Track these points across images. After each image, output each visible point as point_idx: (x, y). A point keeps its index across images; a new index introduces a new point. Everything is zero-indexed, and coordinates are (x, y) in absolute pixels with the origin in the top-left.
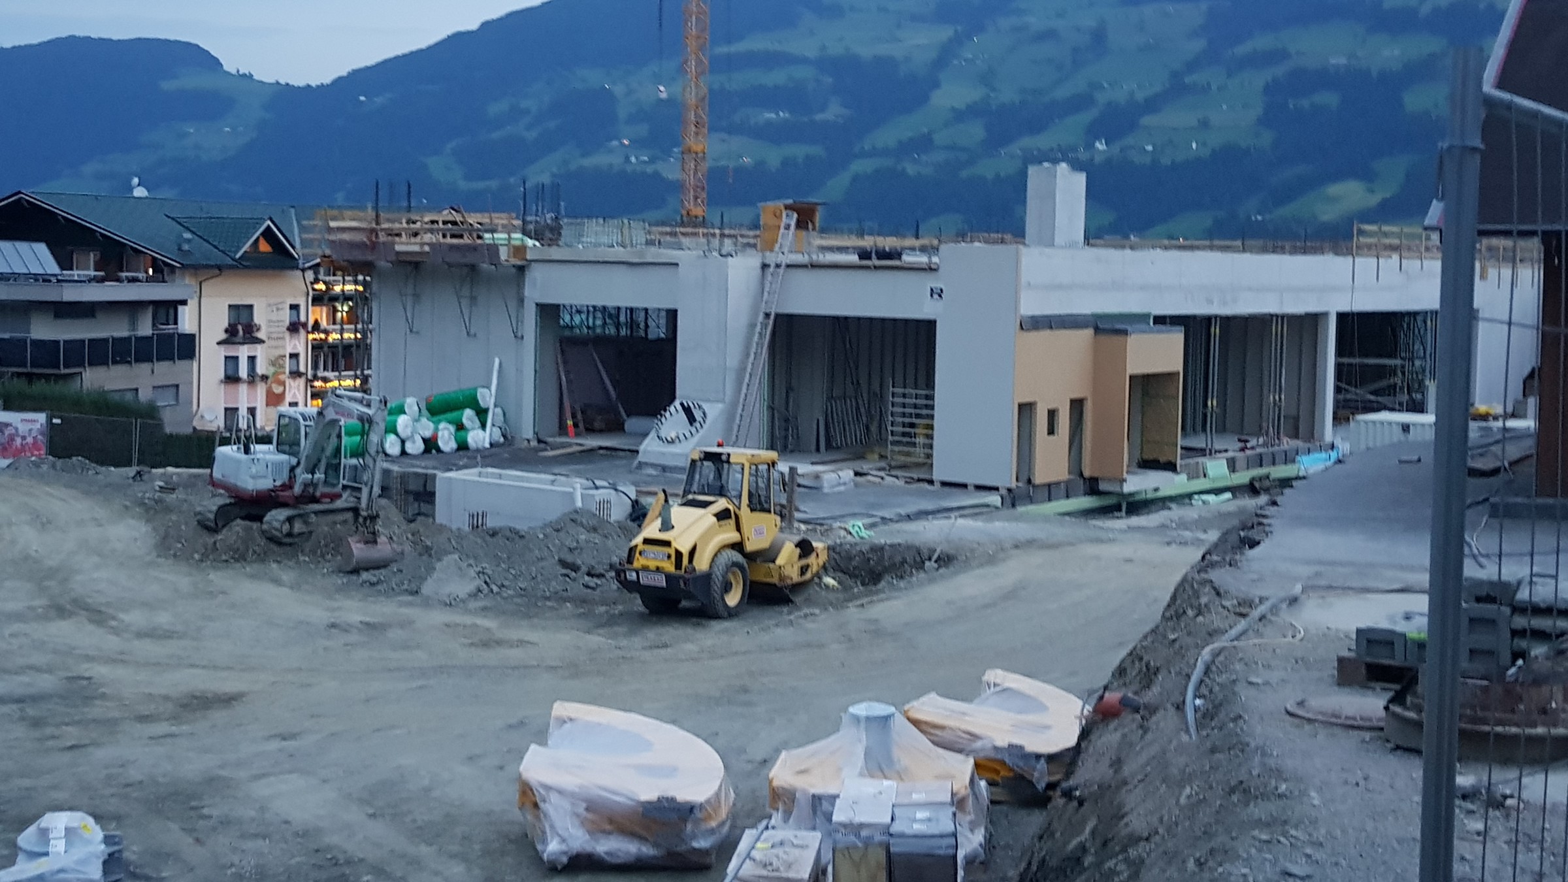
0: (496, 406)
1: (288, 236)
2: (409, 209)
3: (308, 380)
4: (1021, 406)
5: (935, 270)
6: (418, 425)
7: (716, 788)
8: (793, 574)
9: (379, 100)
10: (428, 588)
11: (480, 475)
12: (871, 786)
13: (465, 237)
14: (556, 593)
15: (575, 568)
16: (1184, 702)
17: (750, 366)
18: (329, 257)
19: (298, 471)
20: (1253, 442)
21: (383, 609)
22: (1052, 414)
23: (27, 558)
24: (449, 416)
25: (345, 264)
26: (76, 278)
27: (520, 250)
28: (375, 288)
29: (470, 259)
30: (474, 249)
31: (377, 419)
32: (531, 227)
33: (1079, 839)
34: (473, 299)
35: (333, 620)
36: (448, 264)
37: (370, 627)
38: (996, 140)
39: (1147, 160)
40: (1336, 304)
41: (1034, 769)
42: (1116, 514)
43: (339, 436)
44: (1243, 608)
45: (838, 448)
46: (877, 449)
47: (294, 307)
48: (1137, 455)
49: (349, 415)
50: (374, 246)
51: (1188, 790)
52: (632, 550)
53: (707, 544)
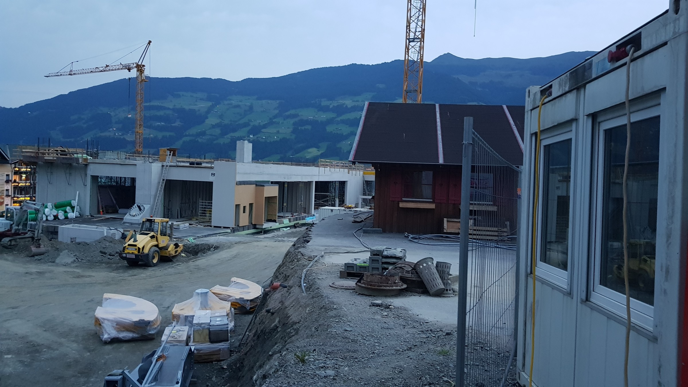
0: (77, 206)
1: (6, 153)
2: (49, 146)
3: (12, 198)
4: (236, 205)
5: (213, 168)
6: (51, 211)
7: (156, 316)
8: (173, 253)
9: (35, 113)
10: (58, 261)
11: (73, 226)
12: (203, 312)
13: (68, 155)
14: (99, 261)
15: (105, 253)
16: (301, 285)
17: (158, 194)
18: (22, 160)
19: (13, 226)
20: (295, 214)
21: (43, 267)
22: (244, 207)
24: (62, 208)
25: (28, 162)
27: (86, 160)
28: (37, 170)
29: (70, 162)
30: (71, 159)
31: (41, 210)
32: (89, 153)
33: (274, 324)
34: (70, 174)
35: (26, 271)
36: (62, 163)
37: (40, 273)
38: (224, 134)
39: (263, 141)
40: (315, 179)
41: (246, 304)
42: (261, 234)
43: (27, 215)
44: (310, 259)
45: (184, 217)
46: (195, 217)
47: (8, 175)
48: (266, 219)
49: (31, 208)
50: (37, 157)
51: (308, 309)
52: (124, 248)
53: (148, 245)
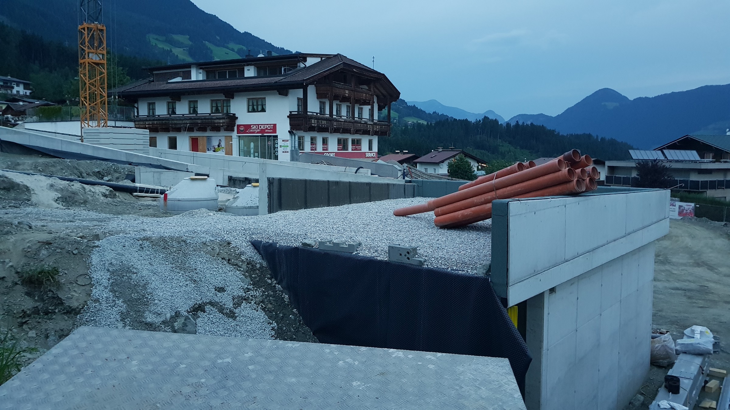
23: (687, 247)
26: (705, 161)
